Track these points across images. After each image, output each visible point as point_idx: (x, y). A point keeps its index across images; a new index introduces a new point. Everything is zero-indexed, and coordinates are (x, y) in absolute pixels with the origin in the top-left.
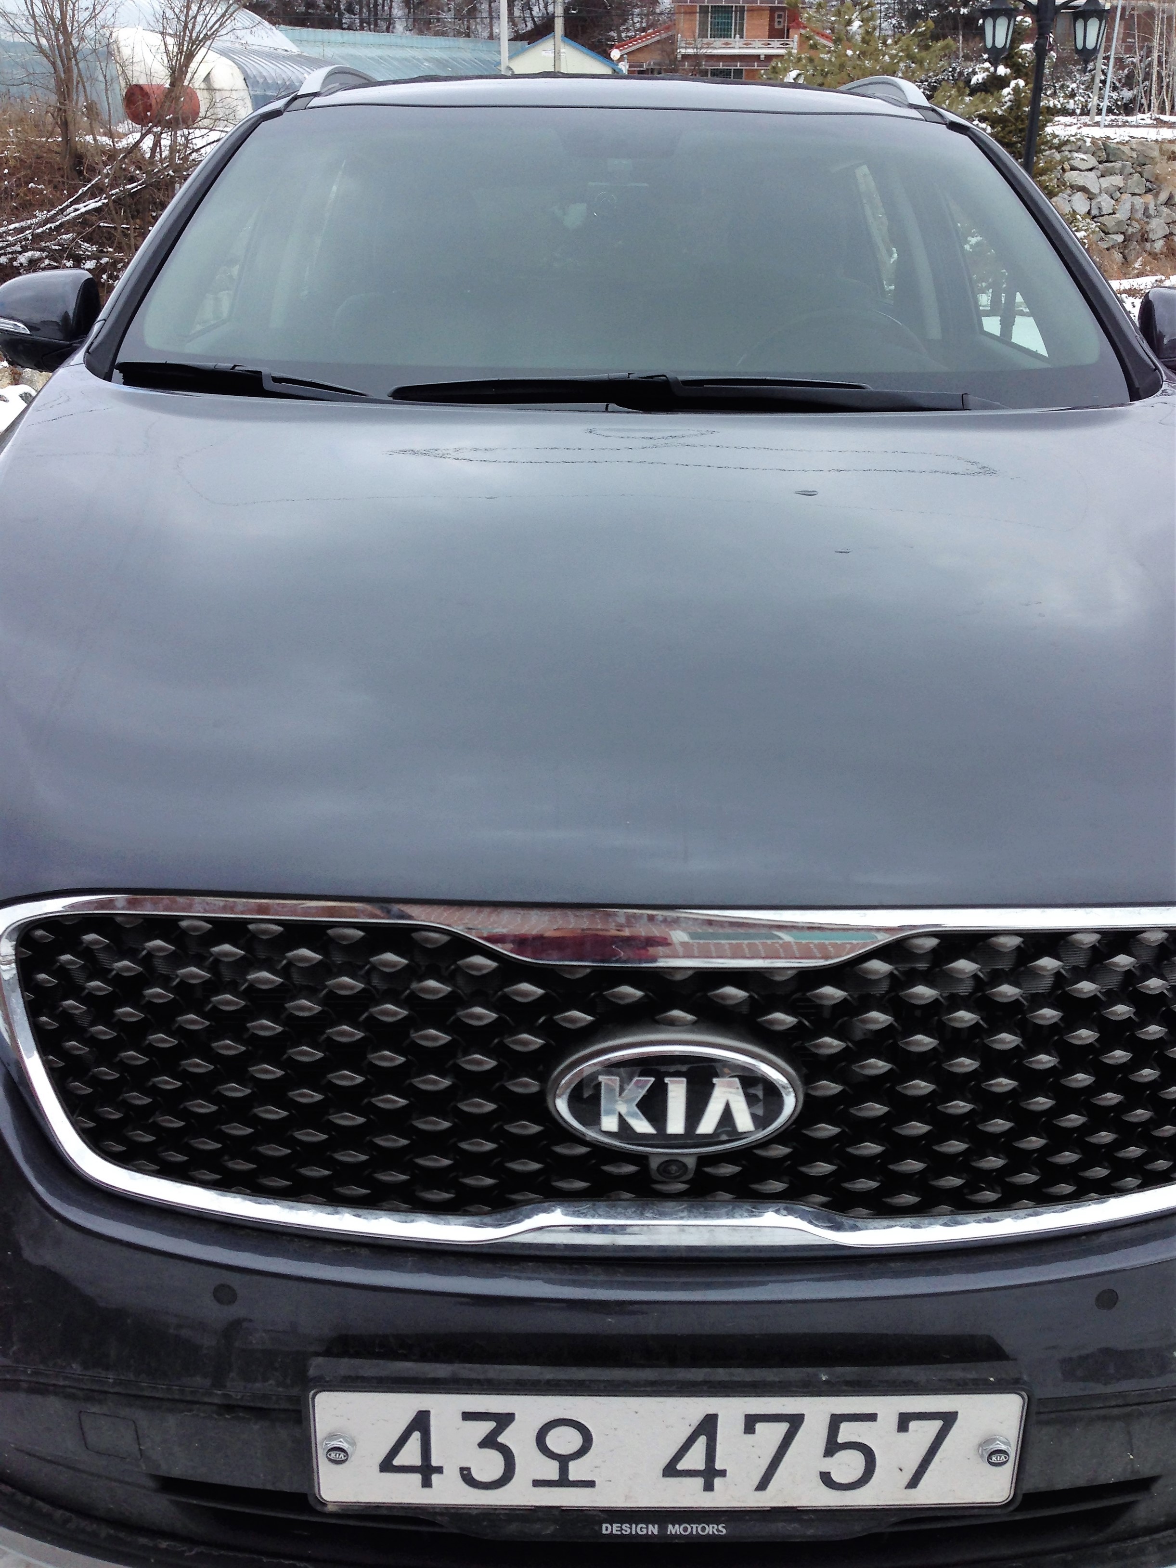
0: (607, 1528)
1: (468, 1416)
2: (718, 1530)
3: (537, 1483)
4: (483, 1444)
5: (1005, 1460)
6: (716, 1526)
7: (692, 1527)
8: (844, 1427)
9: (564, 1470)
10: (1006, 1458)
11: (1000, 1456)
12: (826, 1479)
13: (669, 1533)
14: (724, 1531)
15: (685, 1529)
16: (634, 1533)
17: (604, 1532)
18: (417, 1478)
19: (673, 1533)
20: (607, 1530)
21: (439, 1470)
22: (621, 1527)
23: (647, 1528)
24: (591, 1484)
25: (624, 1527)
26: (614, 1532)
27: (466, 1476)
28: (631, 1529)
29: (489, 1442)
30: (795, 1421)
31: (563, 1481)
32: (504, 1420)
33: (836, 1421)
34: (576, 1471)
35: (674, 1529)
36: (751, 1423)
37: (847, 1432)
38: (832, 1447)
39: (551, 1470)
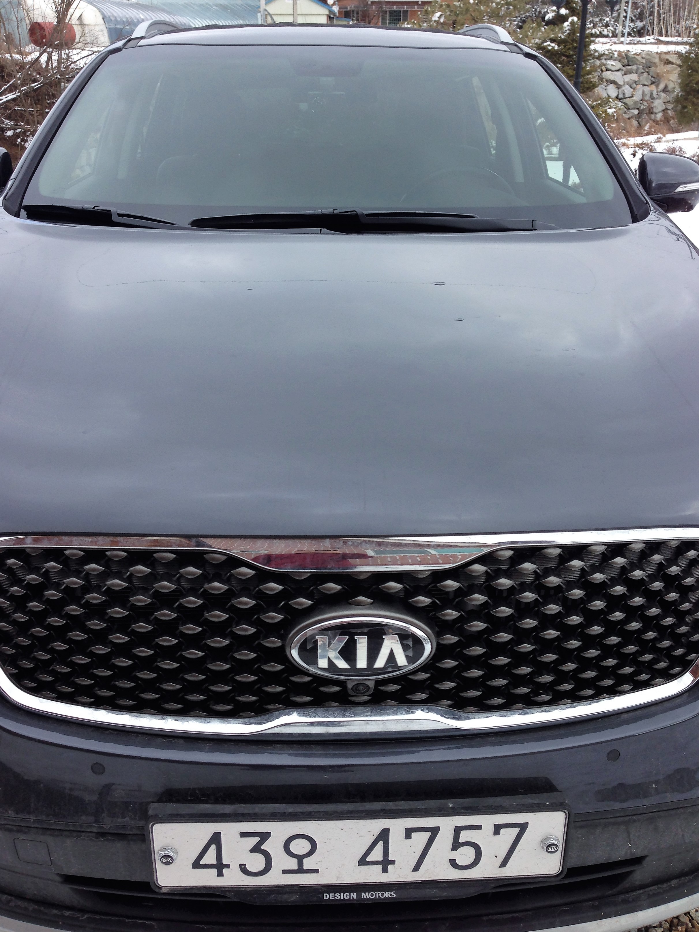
0: (326, 896)
1: (243, 835)
2: (391, 895)
3: (285, 872)
4: (253, 851)
5: (556, 849)
6: (390, 893)
7: (376, 894)
8: (462, 833)
9: (300, 864)
10: (556, 848)
11: (553, 848)
12: (453, 863)
13: (362, 898)
14: (395, 895)
15: (372, 895)
16: (342, 898)
17: (325, 898)
18: (214, 871)
19: (365, 897)
20: (326, 897)
21: (227, 866)
22: (335, 895)
23: (350, 895)
24: (316, 871)
25: (336, 895)
26: (331, 898)
27: (243, 869)
28: (340, 896)
29: (256, 849)
30: (434, 831)
31: (300, 870)
32: (265, 836)
33: (458, 830)
34: (308, 864)
35: (366, 895)
36: (408, 833)
37: (464, 836)
38: (456, 845)
39: (293, 864)
